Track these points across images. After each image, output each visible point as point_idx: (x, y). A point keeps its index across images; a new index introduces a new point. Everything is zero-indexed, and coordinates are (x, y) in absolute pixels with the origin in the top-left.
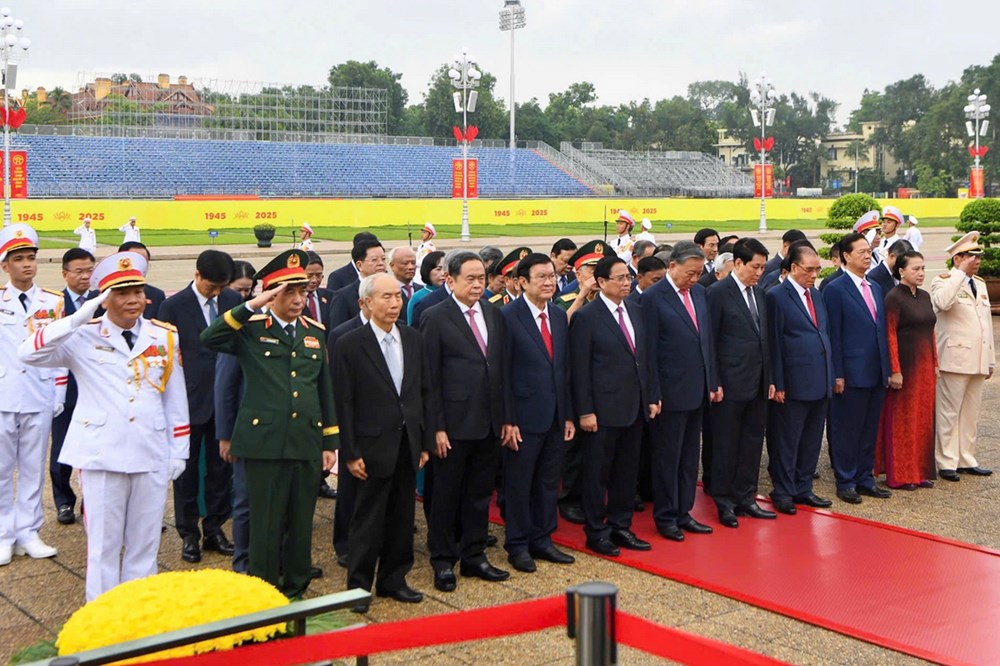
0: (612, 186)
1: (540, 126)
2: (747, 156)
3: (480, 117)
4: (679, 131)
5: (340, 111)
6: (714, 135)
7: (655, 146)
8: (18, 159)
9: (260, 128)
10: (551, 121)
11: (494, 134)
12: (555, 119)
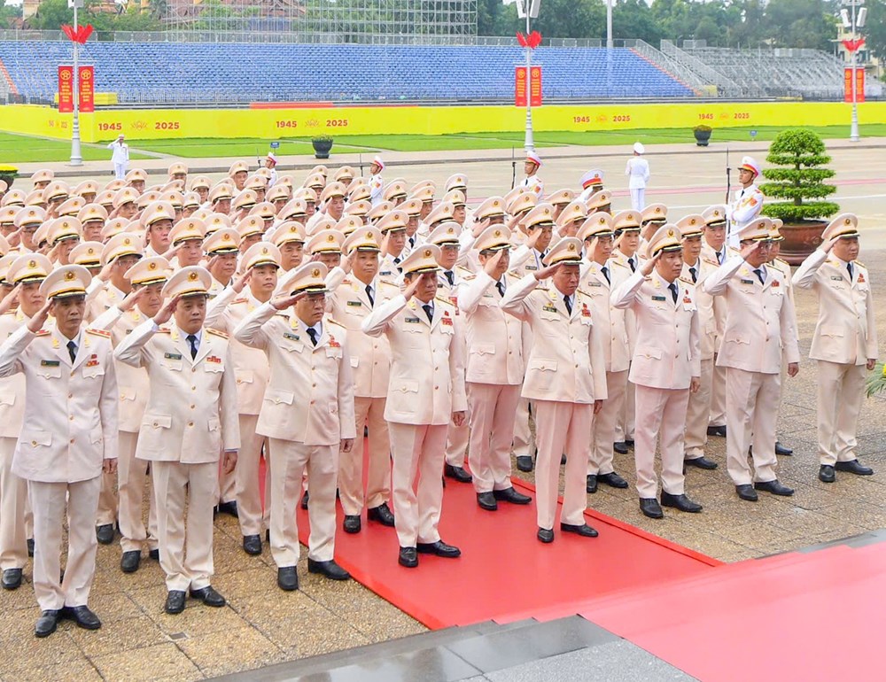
0: (715, 87)
1: (643, 23)
2: (869, 51)
3: (577, 15)
4: (794, 25)
5: (428, 11)
6: (832, 31)
7: (768, 42)
8: (86, 74)
9: (348, 30)
10: (657, 16)
11: (591, 32)
12: (661, 14)
